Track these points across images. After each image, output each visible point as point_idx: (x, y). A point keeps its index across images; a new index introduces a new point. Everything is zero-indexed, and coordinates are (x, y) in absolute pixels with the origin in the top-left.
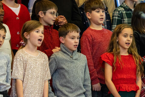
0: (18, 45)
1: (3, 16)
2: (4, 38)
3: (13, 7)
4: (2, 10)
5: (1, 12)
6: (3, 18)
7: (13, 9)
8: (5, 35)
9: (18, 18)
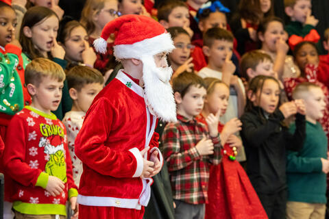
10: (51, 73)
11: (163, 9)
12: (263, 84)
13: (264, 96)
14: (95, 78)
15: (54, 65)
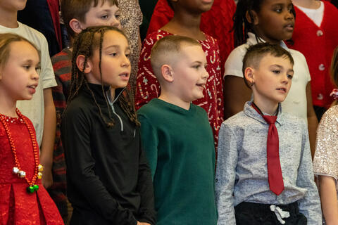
0: (320, 95)
1: (291, 29)
2: (290, 77)
3: (309, 7)
4: (287, 15)
5: (285, 19)
6: (290, 31)
7: (309, 12)
8: (292, 71)
9: (320, 33)
12: (101, 40)
13: (107, 59)
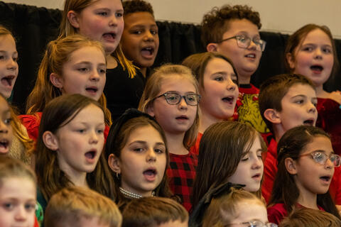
10: (98, 214)
11: (271, 89)
14: (171, 212)
15: (104, 201)
